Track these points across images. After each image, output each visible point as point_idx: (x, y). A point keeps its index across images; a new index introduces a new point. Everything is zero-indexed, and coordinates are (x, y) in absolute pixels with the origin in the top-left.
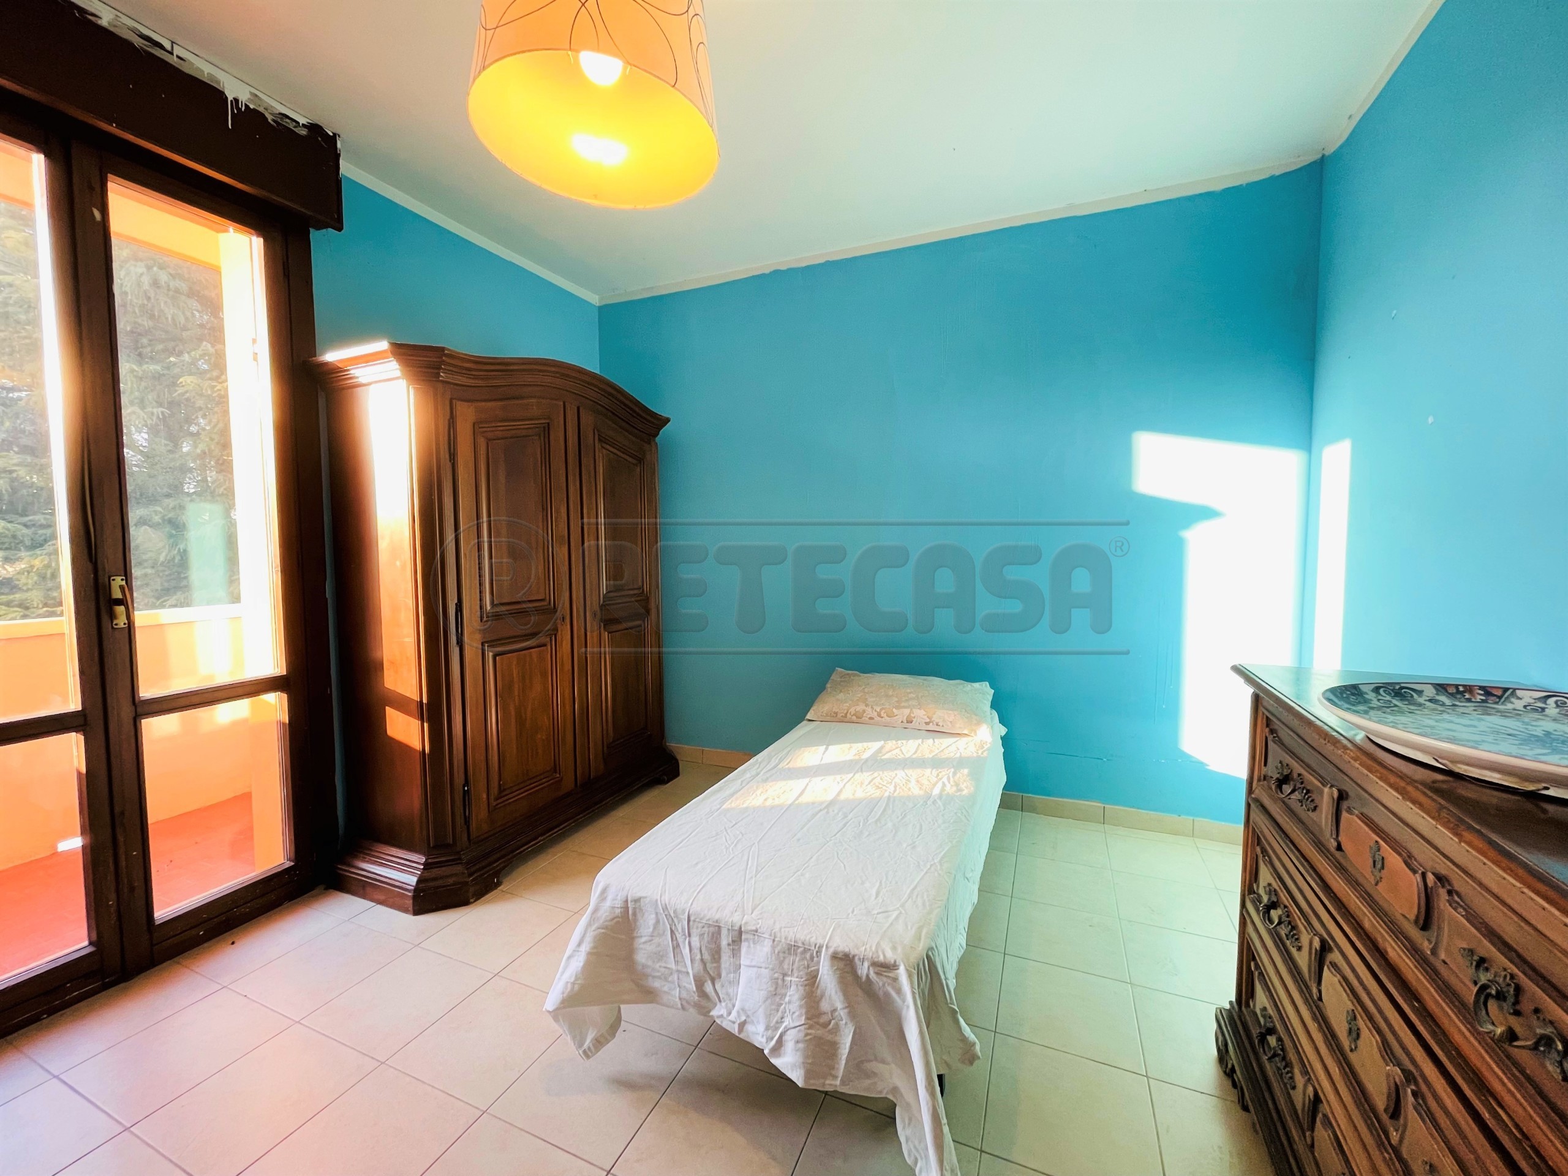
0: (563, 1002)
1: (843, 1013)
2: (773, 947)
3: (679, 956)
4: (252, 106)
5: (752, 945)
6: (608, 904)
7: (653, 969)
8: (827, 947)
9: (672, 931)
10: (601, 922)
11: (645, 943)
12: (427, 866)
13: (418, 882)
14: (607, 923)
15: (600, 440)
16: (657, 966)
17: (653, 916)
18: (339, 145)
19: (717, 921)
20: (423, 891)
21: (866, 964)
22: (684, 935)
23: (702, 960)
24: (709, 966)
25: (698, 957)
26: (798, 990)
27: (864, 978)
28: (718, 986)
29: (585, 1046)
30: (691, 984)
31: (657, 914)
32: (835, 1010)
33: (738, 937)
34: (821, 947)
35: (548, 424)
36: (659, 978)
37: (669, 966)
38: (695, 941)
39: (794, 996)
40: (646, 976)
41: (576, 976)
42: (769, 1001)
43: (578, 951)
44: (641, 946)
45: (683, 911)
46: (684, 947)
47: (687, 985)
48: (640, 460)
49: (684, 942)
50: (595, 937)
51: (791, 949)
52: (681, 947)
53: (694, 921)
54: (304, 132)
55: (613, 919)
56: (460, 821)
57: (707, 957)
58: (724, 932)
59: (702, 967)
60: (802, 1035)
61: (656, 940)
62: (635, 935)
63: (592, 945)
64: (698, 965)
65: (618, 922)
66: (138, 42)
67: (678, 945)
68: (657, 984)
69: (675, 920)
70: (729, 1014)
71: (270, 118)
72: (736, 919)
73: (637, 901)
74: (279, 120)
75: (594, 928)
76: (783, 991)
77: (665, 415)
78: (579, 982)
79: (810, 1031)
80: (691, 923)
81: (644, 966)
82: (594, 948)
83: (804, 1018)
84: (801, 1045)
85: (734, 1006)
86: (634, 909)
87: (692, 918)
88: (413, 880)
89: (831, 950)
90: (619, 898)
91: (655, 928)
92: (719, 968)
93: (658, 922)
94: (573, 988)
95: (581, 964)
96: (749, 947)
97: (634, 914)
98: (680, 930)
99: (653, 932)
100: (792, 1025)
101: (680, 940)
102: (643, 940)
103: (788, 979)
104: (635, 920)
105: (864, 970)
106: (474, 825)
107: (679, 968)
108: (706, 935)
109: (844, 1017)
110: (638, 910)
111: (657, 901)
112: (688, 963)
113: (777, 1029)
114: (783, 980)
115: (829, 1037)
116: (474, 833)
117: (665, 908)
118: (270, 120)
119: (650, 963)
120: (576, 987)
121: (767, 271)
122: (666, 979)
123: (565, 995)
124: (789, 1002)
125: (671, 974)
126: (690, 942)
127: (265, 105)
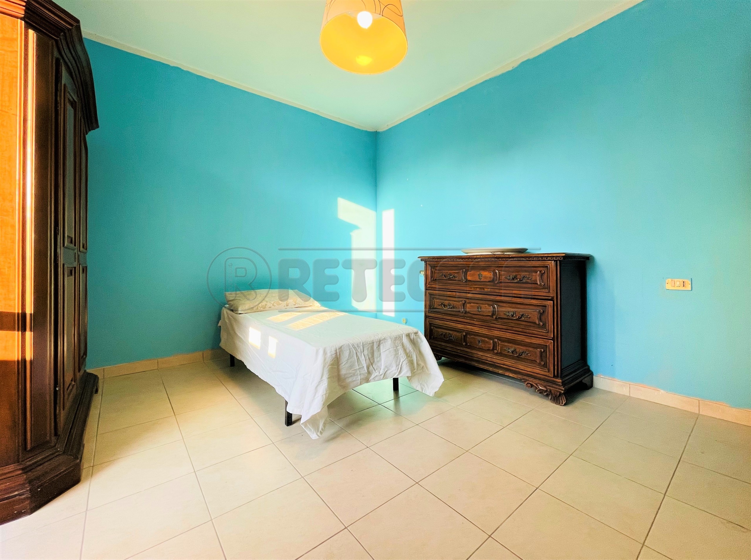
2: (392, 340)
3: (360, 362)
6: (329, 354)
9: (356, 353)
12: (26, 470)
14: (331, 363)
16: (351, 371)
17: (348, 351)
19: (372, 341)
20: (39, 486)
21: (413, 334)
22: (361, 352)
23: (369, 358)
28: (374, 366)
30: (365, 371)
31: (350, 349)
32: (410, 351)
33: (379, 342)
34: (402, 334)
36: (351, 376)
39: (401, 352)
40: (345, 379)
42: (395, 357)
44: (343, 367)
45: (360, 343)
50: (328, 370)
51: (396, 339)
55: (333, 360)
58: (375, 344)
61: (349, 361)
62: (340, 364)
64: (368, 361)
67: (359, 358)
68: (350, 380)
70: (379, 373)
72: (378, 337)
73: (341, 348)
75: (326, 367)
76: (398, 352)
79: (408, 359)
81: (345, 375)
82: (329, 375)
83: (406, 356)
85: (381, 369)
86: (340, 352)
87: (364, 344)
89: (405, 334)
90: (333, 350)
91: (349, 356)
92: (374, 358)
96: (383, 345)
100: (404, 360)
101: (359, 355)
102: (343, 364)
103: (398, 348)
105: (412, 337)
107: (360, 367)
108: (369, 348)
111: (349, 344)
112: (364, 362)
113: (399, 364)
115: (411, 359)
117: (353, 345)
119: (348, 372)
121: (172, 65)
126: (364, 354)
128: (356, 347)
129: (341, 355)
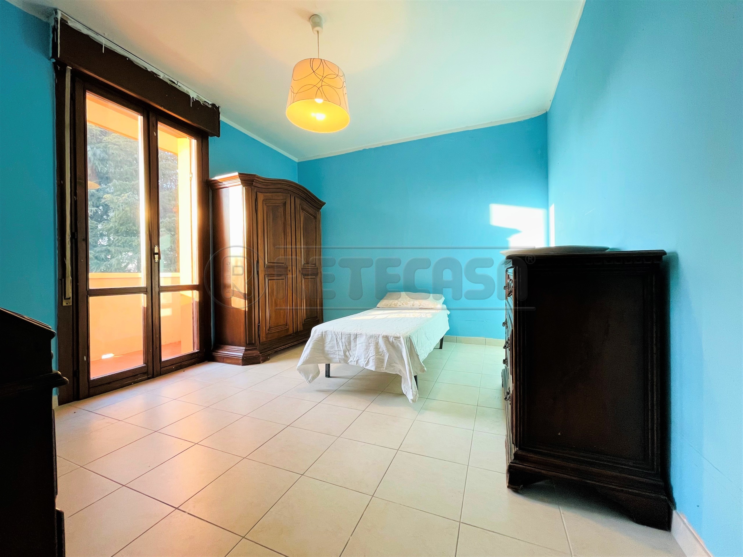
0: (304, 362)
1: (385, 351)
2: (366, 337)
3: (339, 345)
4: (197, 99)
5: (360, 338)
6: (317, 334)
7: (331, 351)
8: (381, 335)
9: (336, 338)
10: (315, 339)
11: (328, 344)
12: (246, 350)
13: (243, 355)
15: (302, 209)
16: (332, 350)
17: (331, 335)
18: (220, 110)
19: (350, 333)
20: (245, 357)
21: (392, 338)
22: (340, 339)
23: (345, 345)
24: (347, 346)
26: (373, 347)
27: (391, 342)
28: (350, 352)
29: (309, 379)
30: (342, 353)
31: (332, 334)
32: (383, 351)
33: (356, 336)
34: (379, 335)
35: (285, 202)
36: (332, 354)
37: (335, 349)
38: (343, 340)
39: (372, 348)
40: (328, 354)
42: (365, 351)
44: (327, 345)
45: (340, 332)
46: (340, 343)
47: (340, 354)
48: (315, 218)
49: (340, 341)
50: (313, 343)
51: (371, 337)
52: (339, 343)
53: (343, 334)
54: (210, 106)
55: (318, 338)
56: (257, 336)
57: (347, 344)
58: (352, 336)
59: (345, 347)
60: (374, 357)
61: (331, 342)
62: (325, 342)
64: (344, 347)
65: (320, 339)
66: (169, 82)
67: (338, 343)
68: (332, 356)
69: (337, 335)
70: (353, 359)
71: (202, 103)
72: (355, 332)
73: (326, 332)
74: (204, 103)
75: (313, 341)
76: (369, 348)
77: (324, 201)
78: (309, 356)
79: (376, 357)
80: (342, 335)
81: (328, 351)
82: (313, 346)
83: (375, 353)
84: (374, 360)
85: (355, 356)
86: (325, 334)
87: (342, 334)
88: (242, 354)
89: (382, 336)
90: (320, 332)
91: (331, 339)
92: (350, 347)
93: (332, 336)
94: (306, 358)
95: (309, 351)
96: (359, 339)
97: (325, 336)
98: (339, 338)
99: (331, 340)
100: (372, 356)
101: (339, 341)
103: (370, 345)
104: (325, 338)
105: (391, 340)
106: (261, 339)
107: (339, 349)
108: (346, 338)
109: (386, 352)
110: (326, 335)
111: (332, 331)
112: (341, 347)
113: (367, 358)
114: (369, 345)
115: (382, 358)
116: (261, 341)
117: (334, 332)
118: (202, 104)
119: (329, 350)
120: (308, 358)
121: (361, 149)
122: (335, 354)
123: (304, 361)
124: (371, 350)
125: (336, 352)
127: (200, 99)
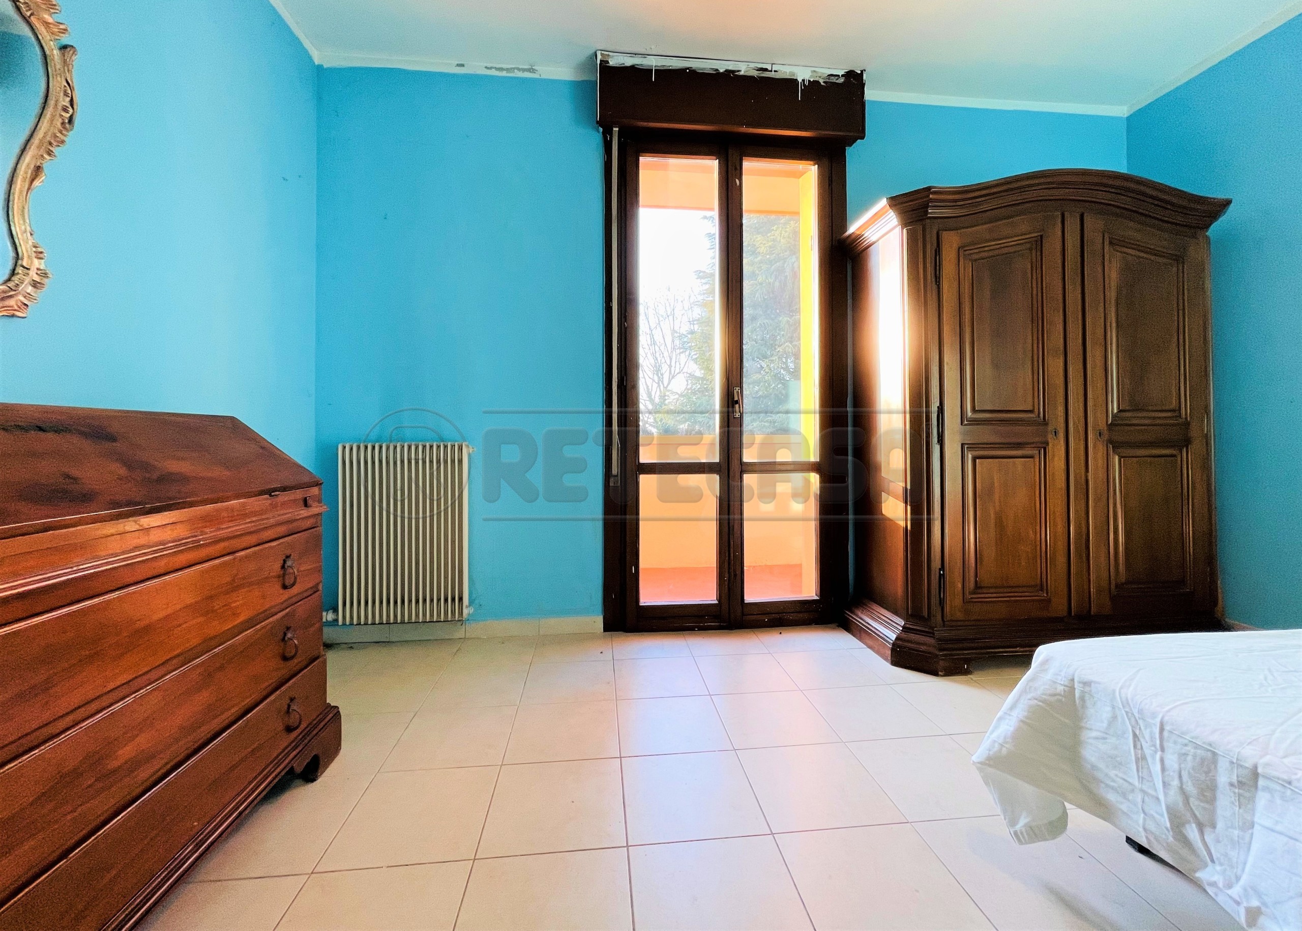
0: (989, 758)
3: (1145, 770)
4: (812, 80)
5: (1278, 801)
6: (1048, 676)
7: (1107, 776)
9: (1135, 735)
10: (1039, 692)
11: (1097, 738)
12: (905, 628)
13: (897, 639)
14: (1044, 696)
15: (1111, 243)
16: (1112, 773)
17: (1108, 709)
18: (864, 77)
19: (1213, 745)
20: (899, 647)
22: (1154, 746)
23: (1181, 788)
24: (1194, 803)
25: (1175, 783)
28: (1209, 838)
29: (1018, 827)
30: (1162, 815)
31: (1113, 707)
33: (1252, 779)
35: (1041, 236)
36: (1115, 789)
37: (1130, 780)
38: (1172, 761)
40: (1098, 781)
41: (1005, 738)
43: (1010, 715)
44: (1090, 741)
45: (1154, 715)
46: (1154, 762)
47: (1154, 814)
48: (1179, 259)
49: (1153, 757)
50: (1030, 707)
52: (1149, 761)
53: (1172, 732)
54: (842, 80)
55: (1053, 696)
56: (935, 601)
57: (1190, 788)
58: (1223, 765)
59: (1181, 799)
61: (1112, 740)
62: (1083, 724)
63: (1026, 714)
64: (1175, 794)
65: (1060, 701)
66: (755, 74)
67: (1144, 758)
68: (1111, 797)
69: (1140, 722)
70: (1230, 886)
71: (821, 81)
72: (1250, 755)
73: (1086, 684)
74: (828, 80)
75: (1029, 696)
80: (1166, 734)
81: (1094, 767)
82: (1027, 717)
85: (1238, 879)
86: (1083, 692)
87: (1167, 728)
90: (1063, 674)
91: (1110, 724)
92: (1212, 813)
93: (1115, 718)
94: (1001, 749)
95: (1012, 729)
97: (1082, 699)
98: (1147, 737)
99: (1108, 728)
101: (1148, 752)
102: (1094, 734)
104: (1084, 706)
106: (947, 609)
107: (1144, 787)
108: (1189, 758)
110: (1087, 697)
111: (1114, 691)
112: (1159, 785)
116: (948, 617)
117: (1126, 704)
118: (822, 84)
119: (1102, 765)
120: (1004, 751)
122: (1124, 795)
123: (991, 753)
125: (1133, 791)
126: (1162, 760)
127: (819, 75)
128: (1137, 715)
129: (1089, 703)
